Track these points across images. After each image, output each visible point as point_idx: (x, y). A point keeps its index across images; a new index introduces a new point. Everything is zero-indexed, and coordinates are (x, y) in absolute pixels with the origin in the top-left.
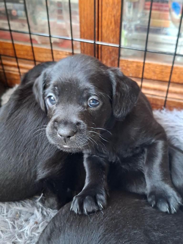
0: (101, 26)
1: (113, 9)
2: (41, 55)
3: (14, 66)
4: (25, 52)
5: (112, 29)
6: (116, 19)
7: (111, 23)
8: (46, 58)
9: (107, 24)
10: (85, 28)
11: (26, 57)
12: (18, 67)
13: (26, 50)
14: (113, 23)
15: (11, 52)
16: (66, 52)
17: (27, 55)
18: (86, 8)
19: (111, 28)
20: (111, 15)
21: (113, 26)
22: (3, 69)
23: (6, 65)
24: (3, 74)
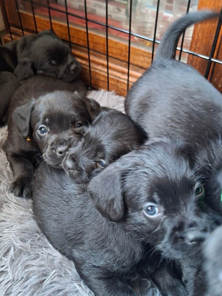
2: (137, 58)
3: (103, 65)
4: (119, 51)
8: (142, 62)
10: (200, 35)
11: (118, 57)
12: (108, 67)
13: (121, 49)
15: (102, 48)
17: (120, 55)
22: (90, 66)
23: (94, 62)
24: (88, 71)
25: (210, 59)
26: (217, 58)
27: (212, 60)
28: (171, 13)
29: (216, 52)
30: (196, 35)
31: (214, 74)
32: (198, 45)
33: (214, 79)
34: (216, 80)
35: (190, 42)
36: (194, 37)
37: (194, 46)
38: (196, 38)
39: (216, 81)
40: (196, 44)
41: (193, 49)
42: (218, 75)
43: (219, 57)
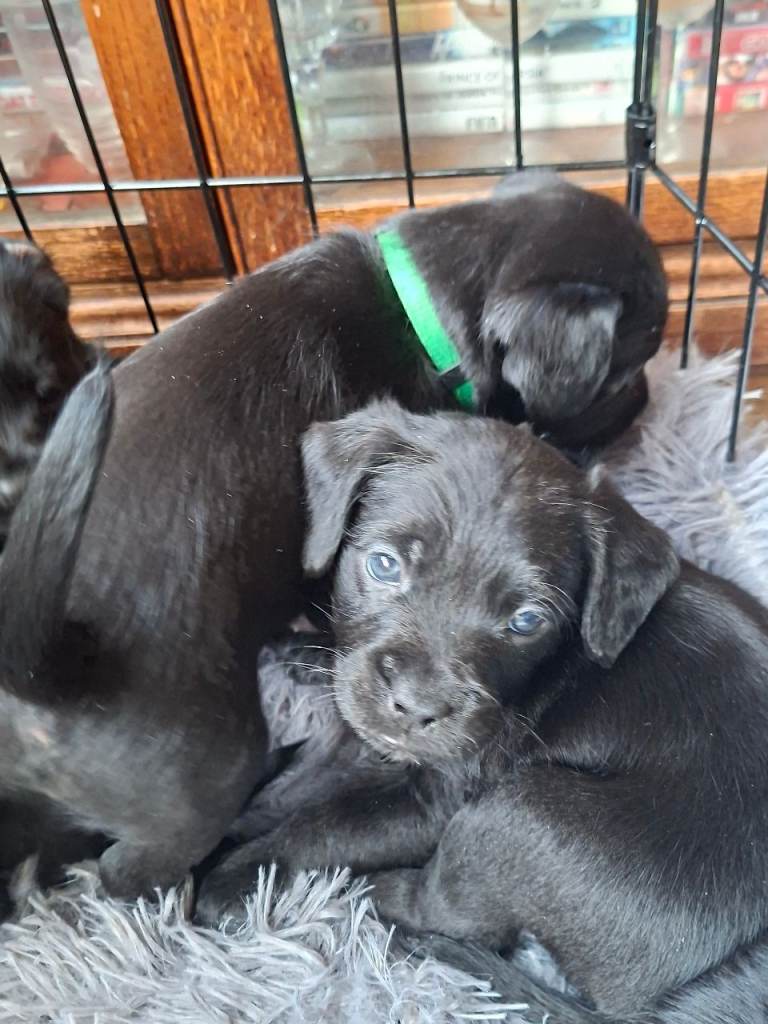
0: (206, 103)
1: (234, 28)
5: (251, 104)
6: (255, 62)
7: (241, 84)
9: (228, 91)
10: (141, 122)
14: (250, 83)
16: (87, 229)
18: (124, 45)
19: (245, 101)
20: (234, 52)
21: (251, 95)
25: (204, 185)
26: (224, 175)
27: (211, 183)
28: (24, 84)
29: (212, 157)
30: (132, 128)
31: (241, 220)
32: (151, 154)
33: (247, 234)
34: (253, 236)
35: (123, 153)
36: (126, 134)
37: (140, 162)
38: (135, 136)
39: (257, 238)
40: (145, 154)
41: (143, 172)
42: (251, 219)
43: (229, 165)
